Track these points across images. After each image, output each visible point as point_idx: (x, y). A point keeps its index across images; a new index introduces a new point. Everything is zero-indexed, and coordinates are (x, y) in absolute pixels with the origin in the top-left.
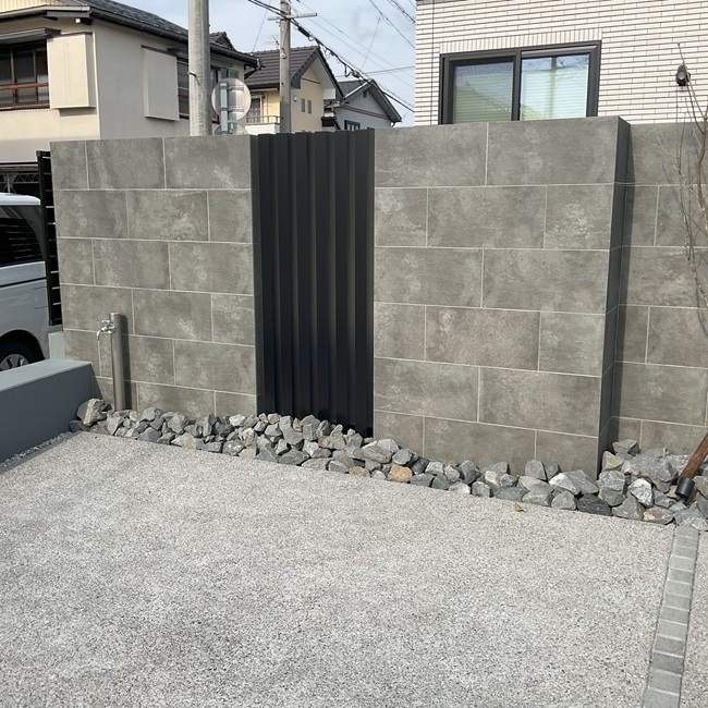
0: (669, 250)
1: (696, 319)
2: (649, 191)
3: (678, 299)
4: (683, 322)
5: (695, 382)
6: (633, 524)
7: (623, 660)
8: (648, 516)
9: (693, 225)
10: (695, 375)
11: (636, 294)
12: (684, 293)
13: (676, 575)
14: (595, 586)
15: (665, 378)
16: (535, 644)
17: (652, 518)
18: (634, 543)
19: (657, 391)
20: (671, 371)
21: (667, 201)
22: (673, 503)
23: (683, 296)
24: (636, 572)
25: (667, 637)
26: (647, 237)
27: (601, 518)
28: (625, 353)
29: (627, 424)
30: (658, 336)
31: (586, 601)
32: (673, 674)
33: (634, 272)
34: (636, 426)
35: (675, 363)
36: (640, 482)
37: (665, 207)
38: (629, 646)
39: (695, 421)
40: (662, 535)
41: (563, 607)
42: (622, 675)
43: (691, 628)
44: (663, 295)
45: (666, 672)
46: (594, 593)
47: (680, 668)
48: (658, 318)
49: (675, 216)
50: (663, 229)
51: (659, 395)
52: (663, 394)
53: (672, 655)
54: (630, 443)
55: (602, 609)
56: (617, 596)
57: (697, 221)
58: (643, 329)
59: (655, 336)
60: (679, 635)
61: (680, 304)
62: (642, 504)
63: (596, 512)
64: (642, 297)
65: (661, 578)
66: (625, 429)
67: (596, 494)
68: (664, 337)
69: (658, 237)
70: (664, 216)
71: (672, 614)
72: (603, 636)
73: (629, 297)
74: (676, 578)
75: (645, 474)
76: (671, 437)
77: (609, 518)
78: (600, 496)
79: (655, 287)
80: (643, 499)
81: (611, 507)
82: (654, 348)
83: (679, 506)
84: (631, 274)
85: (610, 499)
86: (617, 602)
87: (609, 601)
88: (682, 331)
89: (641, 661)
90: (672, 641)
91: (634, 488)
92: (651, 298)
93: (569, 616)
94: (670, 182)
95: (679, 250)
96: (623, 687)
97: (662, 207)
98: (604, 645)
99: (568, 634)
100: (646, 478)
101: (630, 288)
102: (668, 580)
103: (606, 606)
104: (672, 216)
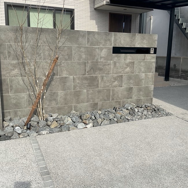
0: (12, 62)
1: (22, 81)
2: (4, 45)
3: (16, 75)
4: (18, 82)
5: (24, 98)
6: (18, 140)
7: (34, 178)
8: (21, 136)
9: (17, 55)
10: (23, 95)
11: (4, 75)
12: (18, 74)
13: (36, 149)
14: (17, 161)
15: (15, 98)
16: (8, 185)
17: (22, 136)
18: (21, 145)
19: (14, 101)
20: (17, 95)
21: (9, 48)
22: (27, 131)
23: (17, 75)
24: (25, 153)
25: (41, 166)
26: (5, 58)
27: (8, 141)
28: (3, 92)
29: (7, 112)
30: (12, 86)
31: (16, 166)
32: (48, 175)
33: (3, 68)
34: (9, 112)
35: (18, 93)
36: (17, 127)
37: (9, 50)
38: (34, 173)
39: (25, 108)
40: (27, 140)
41: (11, 171)
42: (36, 182)
43: (46, 162)
44: (12, 74)
45: (46, 176)
46: (18, 163)
47: (48, 173)
48: (11, 81)
49: (12, 52)
50: (9, 56)
51: (15, 102)
52: (16, 102)
53: (45, 171)
54: (9, 118)
55: (22, 166)
56: (24, 161)
57: (18, 54)
58: (8, 85)
59: (11, 86)
60: (44, 165)
61: (17, 77)
62: (18, 134)
63: (6, 140)
64: (6, 75)
65: (32, 152)
66: (6, 114)
67: (5, 135)
68: (14, 86)
69: (8, 58)
70: (9, 52)
71: (40, 160)
72: (26, 174)
73: (2, 76)
74: (36, 150)
75: (17, 125)
76: (19, 113)
77: (11, 140)
78: (6, 135)
79: (9, 73)
80: (19, 132)
81: (10, 137)
82: (11, 90)
83: (28, 131)
84: (2, 69)
85: (10, 135)
86: (25, 163)
87: (23, 163)
88: (19, 84)
89: (38, 176)
90: (43, 167)
91: (16, 130)
92: (9, 76)
93: (14, 172)
94: (9, 42)
95: (15, 62)
96: (38, 185)
97: (8, 50)
98: (27, 176)
99: (16, 177)
100: (18, 126)
101: (2, 73)
102: (34, 151)
103: (22, 165)
104: (11, 52)
